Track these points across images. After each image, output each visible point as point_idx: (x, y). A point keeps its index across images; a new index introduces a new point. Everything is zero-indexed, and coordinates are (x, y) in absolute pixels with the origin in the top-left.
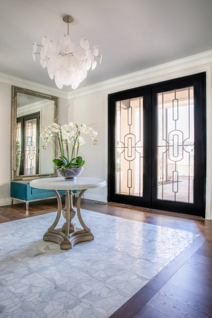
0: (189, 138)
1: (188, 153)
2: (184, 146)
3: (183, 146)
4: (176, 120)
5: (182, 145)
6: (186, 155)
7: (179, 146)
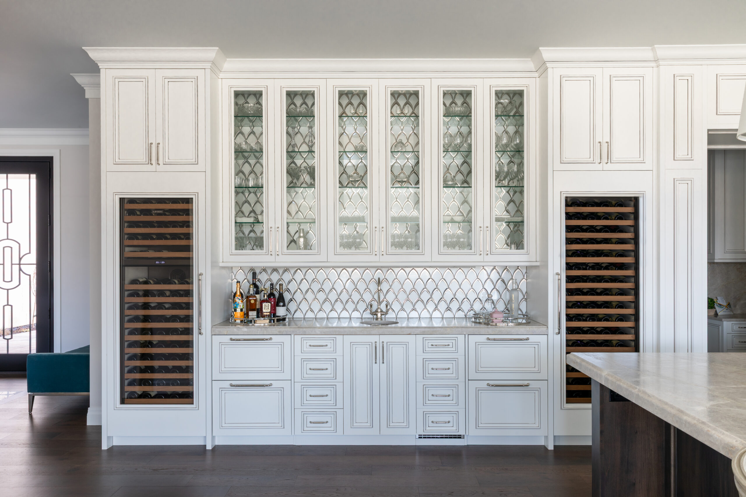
0: (30, 253)
1: (29, 276)
2: (21, 266)
3: (20, 264)
4: (8, 223)
5: (18, 263)
6: (25, 279)
7: (13, 265)
